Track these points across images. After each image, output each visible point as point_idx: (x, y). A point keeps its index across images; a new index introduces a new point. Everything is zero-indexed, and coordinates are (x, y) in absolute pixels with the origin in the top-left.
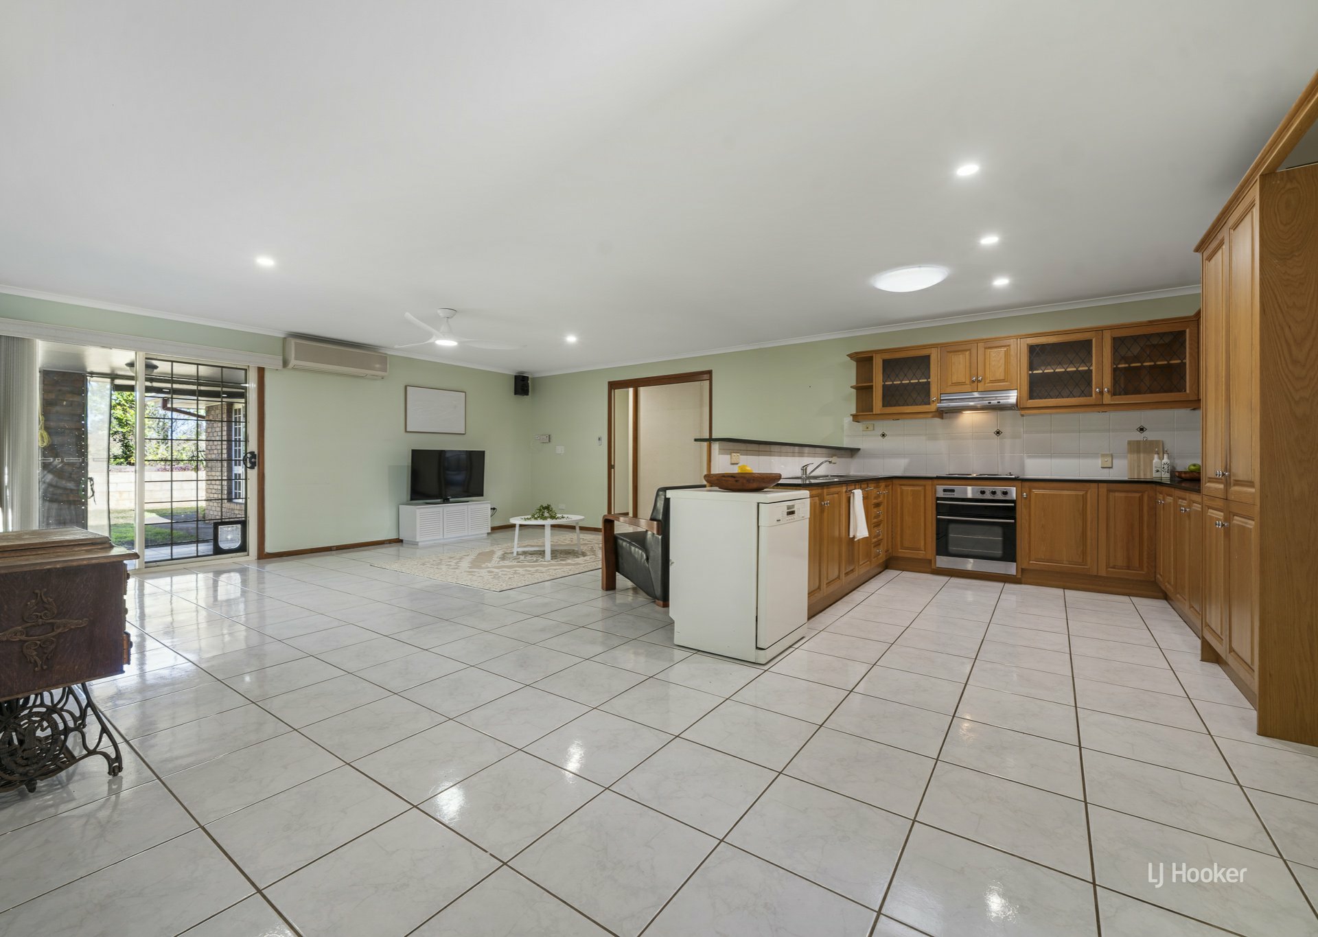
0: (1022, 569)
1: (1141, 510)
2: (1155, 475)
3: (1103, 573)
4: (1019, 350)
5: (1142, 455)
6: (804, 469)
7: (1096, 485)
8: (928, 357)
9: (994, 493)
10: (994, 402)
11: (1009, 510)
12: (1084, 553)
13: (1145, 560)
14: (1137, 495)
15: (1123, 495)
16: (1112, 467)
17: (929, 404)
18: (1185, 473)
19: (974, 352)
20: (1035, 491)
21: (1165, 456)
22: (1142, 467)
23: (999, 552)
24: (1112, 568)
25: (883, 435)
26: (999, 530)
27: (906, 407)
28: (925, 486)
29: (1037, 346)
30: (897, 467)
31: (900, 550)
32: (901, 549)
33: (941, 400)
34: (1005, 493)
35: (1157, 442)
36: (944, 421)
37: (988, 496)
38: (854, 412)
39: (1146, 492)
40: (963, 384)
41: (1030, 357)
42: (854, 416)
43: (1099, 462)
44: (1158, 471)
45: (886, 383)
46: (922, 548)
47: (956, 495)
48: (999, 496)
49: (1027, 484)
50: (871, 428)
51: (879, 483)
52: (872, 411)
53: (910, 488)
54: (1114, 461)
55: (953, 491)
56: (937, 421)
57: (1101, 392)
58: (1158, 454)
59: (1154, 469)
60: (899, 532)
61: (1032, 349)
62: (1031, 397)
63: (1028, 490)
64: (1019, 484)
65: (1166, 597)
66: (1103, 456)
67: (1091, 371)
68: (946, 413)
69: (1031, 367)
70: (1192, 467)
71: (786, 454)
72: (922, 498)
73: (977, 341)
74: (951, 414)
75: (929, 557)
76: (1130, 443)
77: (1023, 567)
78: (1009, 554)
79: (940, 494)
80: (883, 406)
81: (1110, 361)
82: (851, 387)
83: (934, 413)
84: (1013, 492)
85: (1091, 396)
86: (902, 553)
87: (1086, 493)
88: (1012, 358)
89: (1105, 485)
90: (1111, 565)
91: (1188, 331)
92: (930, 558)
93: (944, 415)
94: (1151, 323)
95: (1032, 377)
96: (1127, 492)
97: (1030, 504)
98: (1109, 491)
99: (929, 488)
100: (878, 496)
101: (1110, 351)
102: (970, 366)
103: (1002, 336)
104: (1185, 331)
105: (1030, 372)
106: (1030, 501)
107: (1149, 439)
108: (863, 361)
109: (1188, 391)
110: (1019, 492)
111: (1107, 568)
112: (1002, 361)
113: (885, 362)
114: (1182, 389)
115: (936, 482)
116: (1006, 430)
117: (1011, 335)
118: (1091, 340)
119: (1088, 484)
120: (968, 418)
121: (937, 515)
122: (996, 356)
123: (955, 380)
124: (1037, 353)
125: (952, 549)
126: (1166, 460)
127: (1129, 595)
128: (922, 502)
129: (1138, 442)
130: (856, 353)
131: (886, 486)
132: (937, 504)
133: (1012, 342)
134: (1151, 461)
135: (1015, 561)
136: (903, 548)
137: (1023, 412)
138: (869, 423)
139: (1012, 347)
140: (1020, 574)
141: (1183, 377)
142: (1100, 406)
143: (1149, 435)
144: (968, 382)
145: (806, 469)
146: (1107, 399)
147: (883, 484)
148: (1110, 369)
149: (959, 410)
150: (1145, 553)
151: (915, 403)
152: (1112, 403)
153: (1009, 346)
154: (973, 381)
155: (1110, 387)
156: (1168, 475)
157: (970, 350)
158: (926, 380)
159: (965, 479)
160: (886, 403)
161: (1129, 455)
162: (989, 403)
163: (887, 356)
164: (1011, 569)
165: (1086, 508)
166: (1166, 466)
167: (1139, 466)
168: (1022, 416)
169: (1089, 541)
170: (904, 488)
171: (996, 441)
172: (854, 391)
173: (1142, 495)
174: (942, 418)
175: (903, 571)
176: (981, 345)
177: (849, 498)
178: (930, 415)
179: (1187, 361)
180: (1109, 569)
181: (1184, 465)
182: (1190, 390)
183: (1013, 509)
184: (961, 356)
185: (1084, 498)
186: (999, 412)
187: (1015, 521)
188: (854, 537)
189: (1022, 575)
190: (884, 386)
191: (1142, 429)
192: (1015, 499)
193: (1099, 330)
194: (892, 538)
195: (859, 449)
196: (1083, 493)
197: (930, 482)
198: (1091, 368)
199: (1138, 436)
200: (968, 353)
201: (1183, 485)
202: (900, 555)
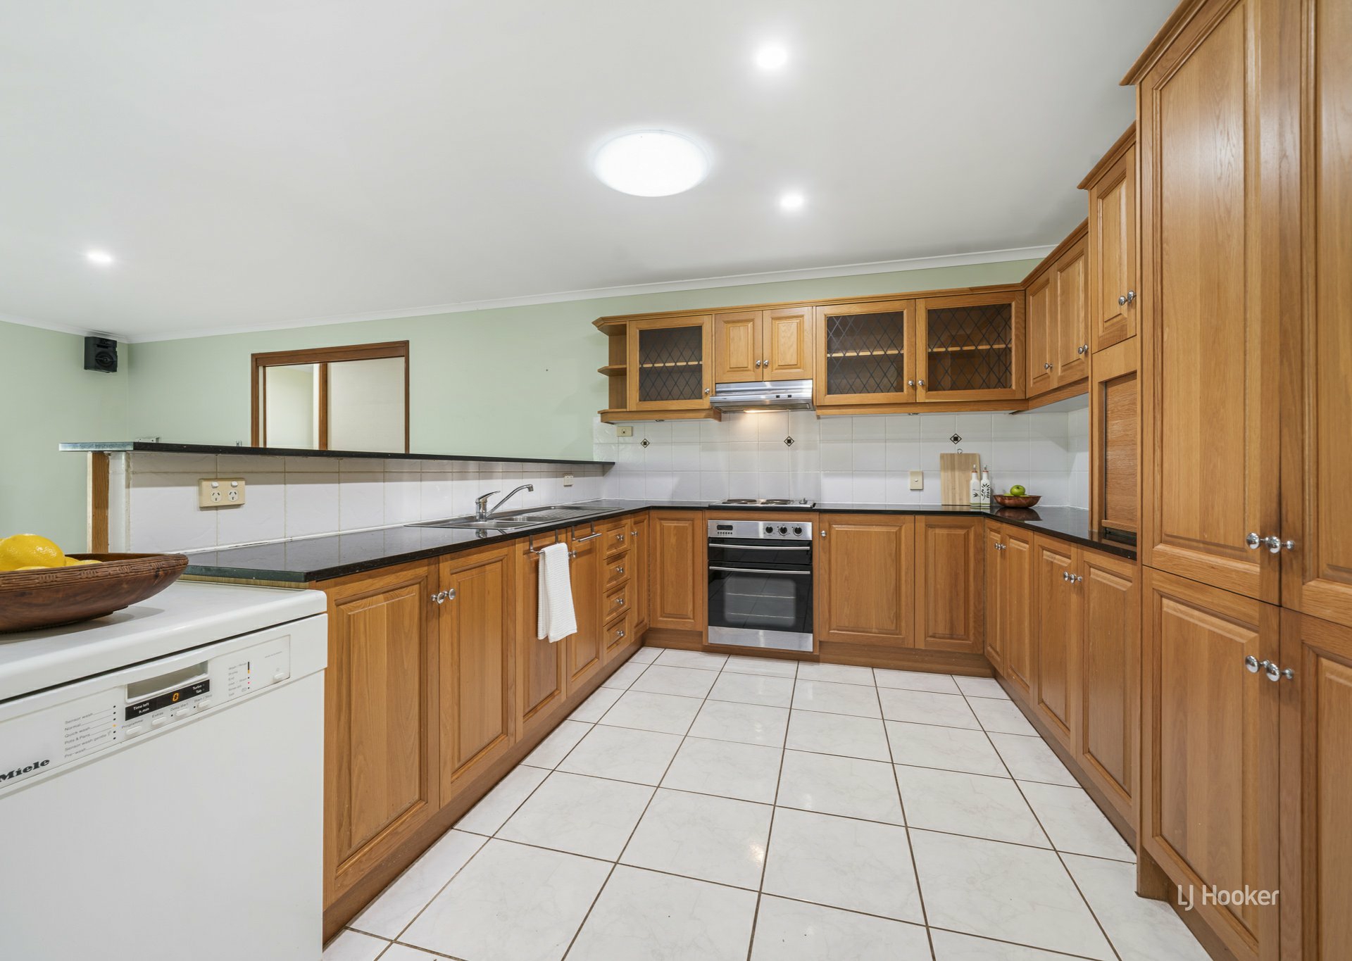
0: (820, 642)
1: (966, 553)
2: (973, 500)
3: (921, 645)
4: (814, 321)
5: (957, 473)
6: (482, 502)
7: (910, 518)
8: (699, 329)
9: (784, 530)
10: (784, 396)
11: (802, 557)
12: (898, 616)
13: (971, 624)
14: (962, 532)
15: (944, 532)
16: (922, 490)
17: (701, 398)
18: (1009, 498)
19: (758, 322)
20: (837, 527)
21: (985, 475)
22: (957, 489)
23: (790, 618)
24: (931, 637)
25: (645, 443)
26: (791, 585)
27: (670, 402)
28: (693, 520)
29: (837, 318)
30: (660, 491)
31: (661, 619)
32: (661, 616)
33: (717, 392)
34: (798, 531)
35: (973, 455)
36: (723, 424)
37: (776, 535)
38: (606, 407)
39: (973, 528)
40: (744, 369)
41: (828, 334)
42: (603, 413)
43: (908, 483)
44: (976, 495)
45: (645, 366)
46: (692, 617)
47: (734, 534)
48: (791, 535)
49: (827, 517)
50: (629, 432)
51: (621, 520)
52: (626, 408)
53: (673, 524)
54: (925, 481)
55: (730, 528)
56: (713, 422)
57: (914, 387)
58: (976, 472)
59: (972, 493)
60: (659, 591)
61: (830, 321)
62: (830, 391)
63: (827, 524)
64: (815, 516)
65: (995, 675)
66: (913, 473)
67: (902, 355)
68: (725, 412)
69: (829, 349)
70: (1016, 491)
71: (441, 476)
72: (690, 539)
73: (762, 308)
74: (732, 414)
75: (699, 628)
76: (943, 456)
77: (822, 640)
78: (803, 623)
79: (714, 533)
80: (640, 401)
81: (924, 342)
82: (601, 371)
83: (707, 412)
84: (808, 531)
85: (902, 391)
86: (664, 622)
87: (900, 529)
88: (805, 333)
89: (923, 517)
90: (931, 634)
91: (1013, 304)
92: (700, 630)
93: (722, 414)
94: (973, 290)
95: (831, 363)
96: (950, 527)
97: (830, 546)
98: (929, 526)
99: (698, 523)
100: (620, 542)
101: (924, 328)
102: (754, 343)
103: (795, 301)
104: (1010, 305)
105: (829, 355)
106: (830, 542)
107: (965, 452)
108: (615, 329)
109: (1014, 387)
110: (817, 528)
111: (925, 638)
112: (794, 338)
113: (643, 333)
114: (1003, 383)
115: (708, 514)
116: (799, 438)
117: (804, 300)
118: (902, 313)
119: (902, 517)
120: (753, 420)
121: (709, 565)
122: (787, 331)
123: (734, 362)
124: (838, 328)
125: (730, 614)
126: (985, 480)
127: (951, 673)
128: (690, 544)
129: (952, 455)
130: (603, 319)
131: (636, 523)
132: (710, 548)
133: (806, 311)
134: (968, 481)
135: (811, 632)
136: (664, 615)
137: (819, 412)
138: (627, 426)
139: (806, 317)
140: (818, 650)
141: (1007, 369)
142: (912, 405)
143: (965, 447)
144: (750, 367)
145: (486, 502)
146: (922, 395)
147: (628, 522)
148: (924, 354)
149: (738, 408)
150: (971, 615)
151: (681, 396)
152: (927, 401)
153: (802, 316)
154: (758, 366)
155: (924, 379)
156: (987, 501)
157: (752, 320)
158: (696, 363)
159: (746, 509)
160: (644, 397)
161: (942, 473)
162: (778, 397)
163: (646, 326)
164: (806, 643)
165: (900, 549)
166: (985, 489)
167: (954, 489)
168: (819, 417)
169: (903, 599)
170: (666, 524)
171: (786, 451)
172: (606, 378)
173: (968, 533)
174: (720, 420)
175: (666, 648)
176: (767, 314)
177: (537, 563)
178: (703, 414)
179: (1013, 345)
180: (928, 639)
181: (1006, 487)
182: (1016, 385)
183: (810, 554)
184: (742, 328)
185: (898, 535)
186: (791, 414)
187: (812, 572)
188: (547, 638)
189: (820, 651)
190: (642, 370)
191: (956, 439)
192: (811, 539)
193: (912, 298)
194: (649, 600)
195: (614, 463)
196: (897, 528)
197: (699, 514)
198: (902, 352)
199: (952, 448)
200: (750, 325)
201: (1007, 514)
202: (660, 626)
